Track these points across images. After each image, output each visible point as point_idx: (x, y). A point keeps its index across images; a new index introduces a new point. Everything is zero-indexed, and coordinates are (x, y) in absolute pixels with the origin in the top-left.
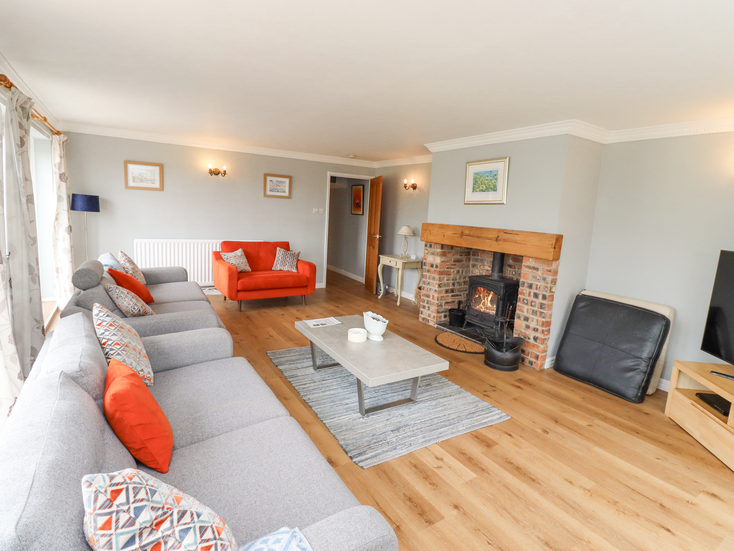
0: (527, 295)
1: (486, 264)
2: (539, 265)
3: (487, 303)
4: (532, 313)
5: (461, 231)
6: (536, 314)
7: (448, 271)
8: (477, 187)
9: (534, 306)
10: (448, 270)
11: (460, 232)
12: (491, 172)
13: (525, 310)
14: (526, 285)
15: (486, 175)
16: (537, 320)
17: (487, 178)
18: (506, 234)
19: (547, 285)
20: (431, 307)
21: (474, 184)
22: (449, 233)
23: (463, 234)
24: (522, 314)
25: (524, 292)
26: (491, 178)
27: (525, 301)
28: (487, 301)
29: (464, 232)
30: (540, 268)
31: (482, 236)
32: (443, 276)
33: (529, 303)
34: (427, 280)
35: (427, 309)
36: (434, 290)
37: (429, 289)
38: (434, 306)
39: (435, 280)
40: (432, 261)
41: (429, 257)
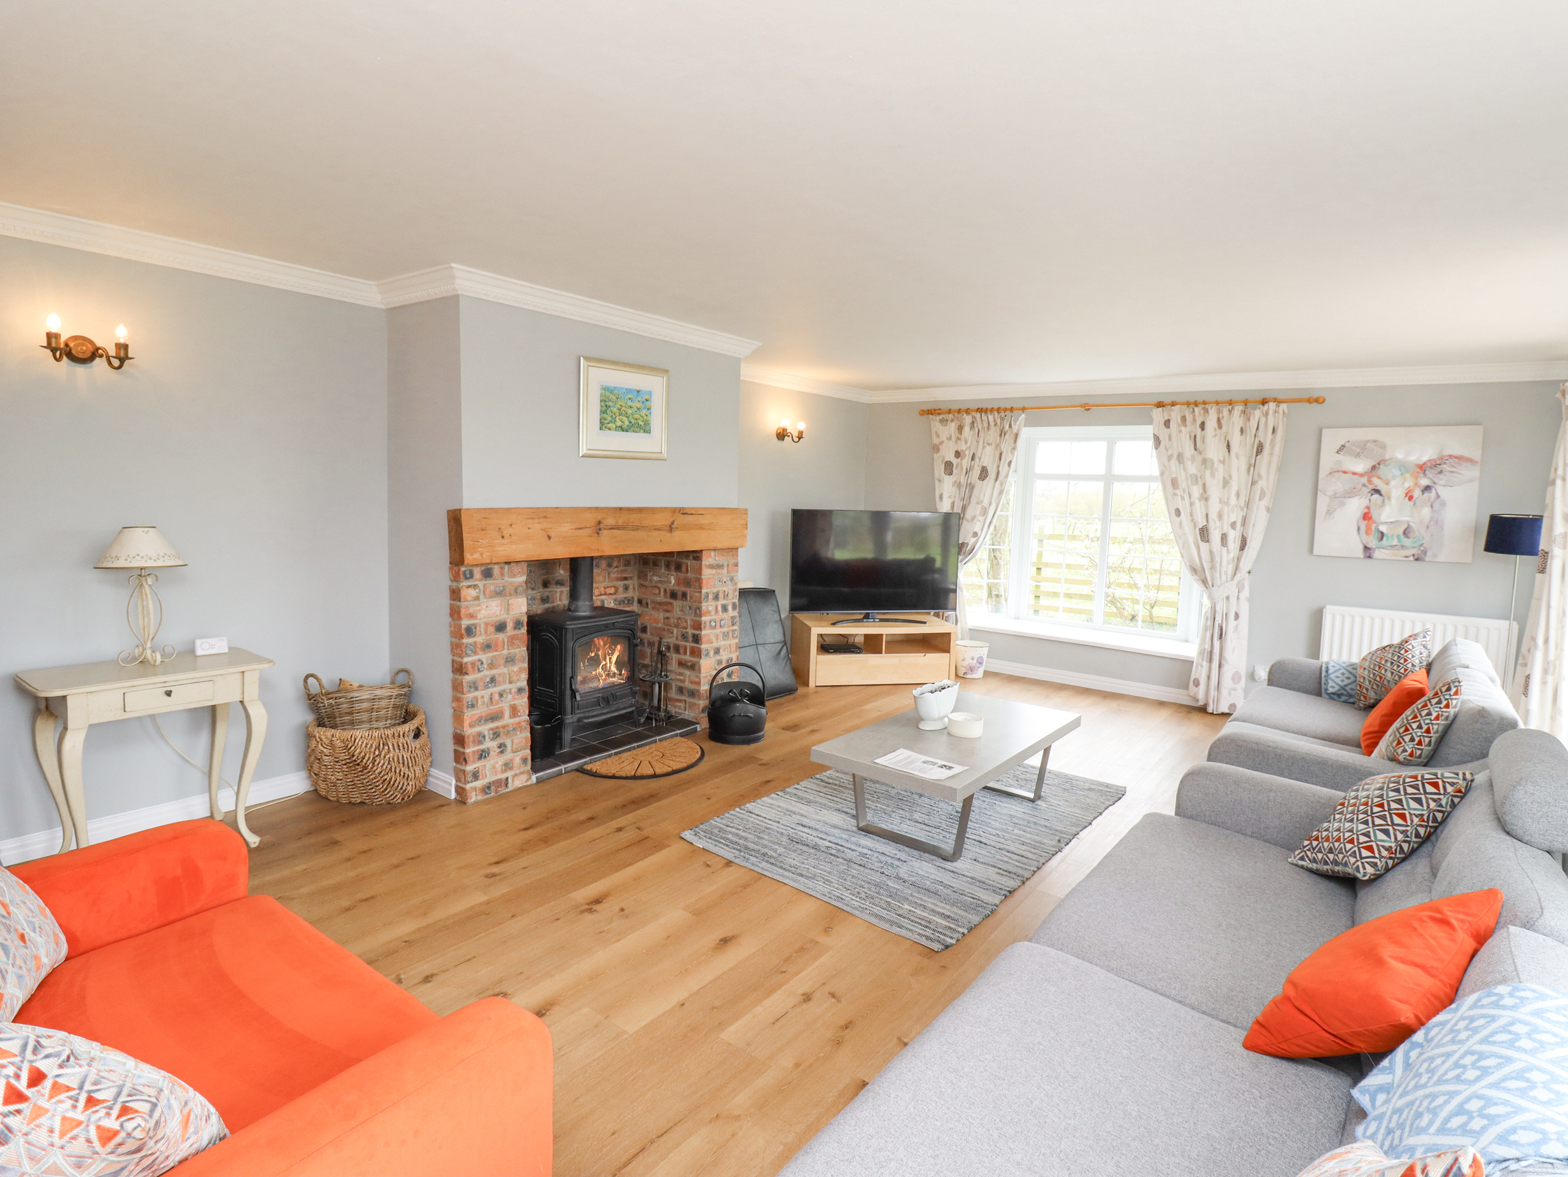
0: (714, 612)
2: (722, 560)
3: (610, 667)
5: (596, 520)
8: (609, 418)
11: (593, 523)
12: (638, 392)
13: (714, 638)
14: (711, 596)
15: (629, 396)
17: (630, 403)
18: (686, 516)
21: (603, 412)
22: (566, 528)
23: (601, 526)
25: (710, 608)
26: (639, 405)
27: (711, 623)
28: (610, 663)
29: (603, 521)
33: (718, 625)
34: (485, 673)
35: (496, 753)
36: (516, 690)
37: (496, 697)
38: (521, 733)
39: (516, 661)
40: (498, 613)
41: (484, 607)
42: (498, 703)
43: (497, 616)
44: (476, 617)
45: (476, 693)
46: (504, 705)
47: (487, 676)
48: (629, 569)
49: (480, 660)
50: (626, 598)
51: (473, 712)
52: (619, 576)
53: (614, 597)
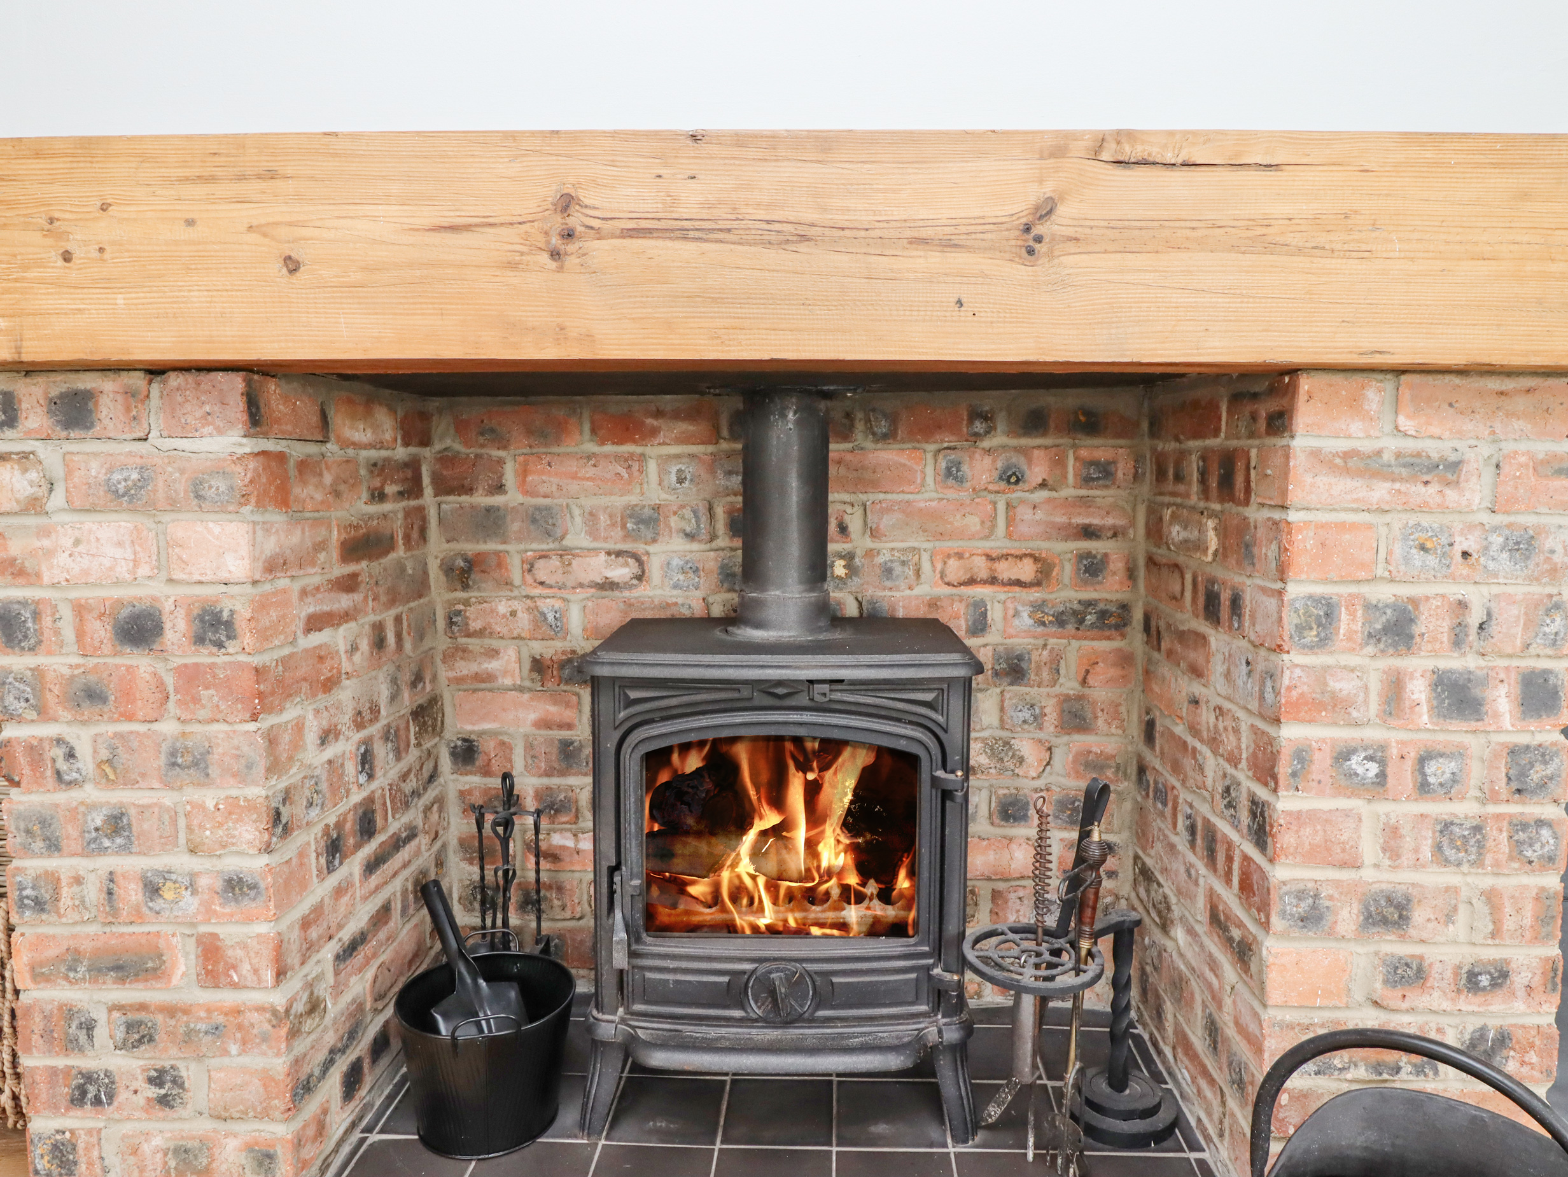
0: (1374, 706)
1: (577, 537)
2: (1461, 435)
4: (1438, 848)
5: (550, 192)
6: (1481, 846)
7: (320, 656)
9: (1450, 788)
10: (317, 639)
13: (1369, 849)
14: (1348, 623)
16: (1491, 897)
19: (1549, 590)
20: (190, 1072)
22: (381, 225)
23: (576, 220)
24: (1337, 884)
25: (1343, 685)
27: (1356, 763)
29: (588, 197)
30: (1470, 455)
31: (840, 219)
32: (291, 713)
33: (1403, 776)
34: (90, 793)
35: (140, 1100)
36: (219, 885)
37: (132, 893)
38: (243, 1052)
39: (214, 771)
40: (123, 571)
41: (67, 542)
42: (138, 917)
43: (117, 583)
44: (38, 575)
45: (52, 863)
46: (168, 929)
47: (92, 807)
48: (1104, 495)
49: (59, 741)
50: (1089, 604)
51: (43, 930)
52: (1061, 519)
53: (1036, 595)
